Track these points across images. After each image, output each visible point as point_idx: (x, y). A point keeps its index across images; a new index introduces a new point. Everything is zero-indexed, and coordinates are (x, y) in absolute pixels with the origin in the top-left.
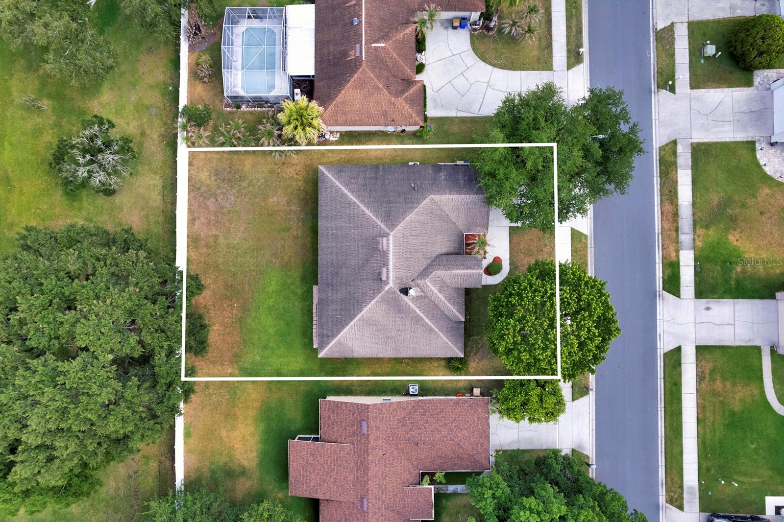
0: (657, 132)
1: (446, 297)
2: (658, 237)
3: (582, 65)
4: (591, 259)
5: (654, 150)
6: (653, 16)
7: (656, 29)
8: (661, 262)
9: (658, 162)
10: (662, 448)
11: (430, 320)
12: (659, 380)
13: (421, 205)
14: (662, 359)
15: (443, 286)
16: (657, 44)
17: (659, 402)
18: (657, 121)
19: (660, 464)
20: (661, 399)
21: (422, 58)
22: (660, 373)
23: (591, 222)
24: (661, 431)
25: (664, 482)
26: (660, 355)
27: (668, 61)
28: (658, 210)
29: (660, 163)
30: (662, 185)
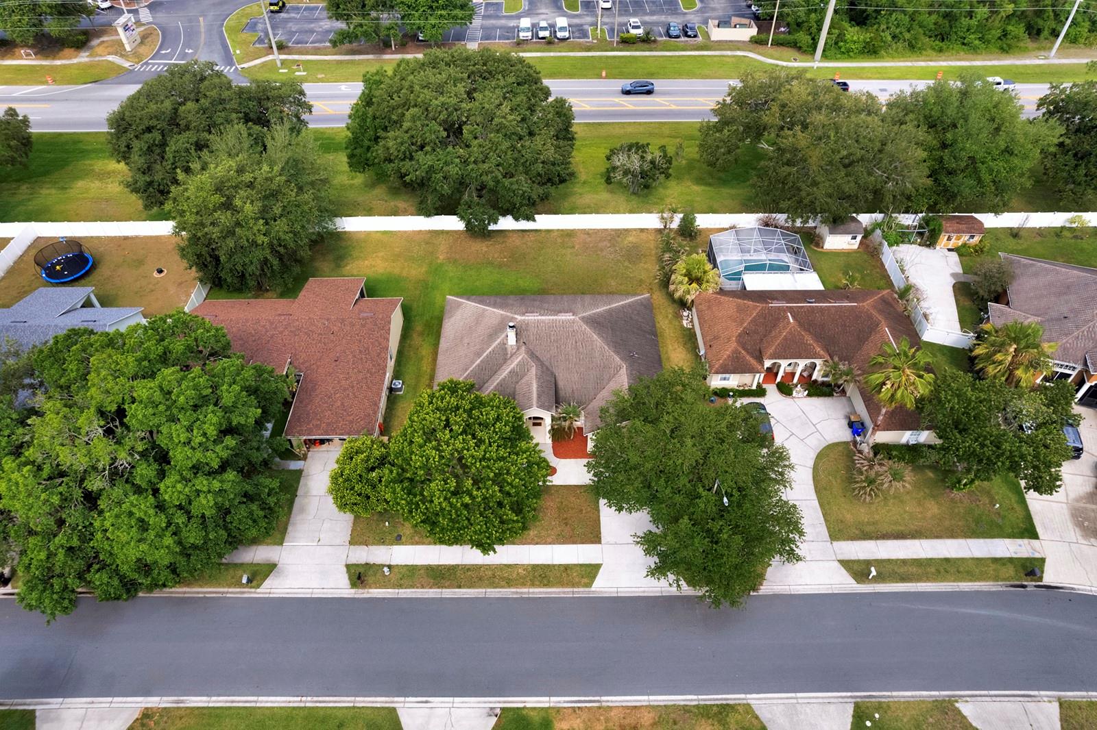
0: (775, 701)
1: (504, 380)
2: (594, 701)
3: (854, 581)
4: (555, 593)
5: (743, 696)
6: (976, 696)
7: (957, 702)
8: (552, 705)
9: (724, 702)
10: (239, 702)
11: (478, 365)
12: (353, 699)
13: (613, 353)
14: (387, 705)
15: (517, 375)
16: (929, 702)
17: (315, 699)
18: (795, 701)
19: (214, 698)
20: (320, 702)
21: (799, 392)
22: (363, 702)
23: (611, 592)
24: (267, 702)
25: (182, 705)
26: (393, 702)
27: (905, 720)
28: (640, 701)
29: (721, 705)
30: (686, 709)
